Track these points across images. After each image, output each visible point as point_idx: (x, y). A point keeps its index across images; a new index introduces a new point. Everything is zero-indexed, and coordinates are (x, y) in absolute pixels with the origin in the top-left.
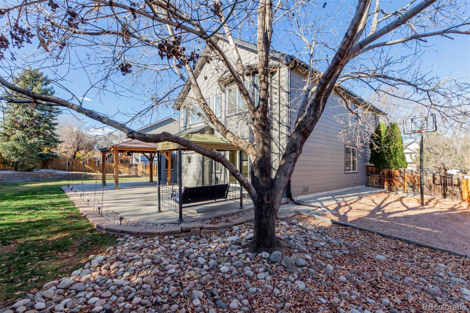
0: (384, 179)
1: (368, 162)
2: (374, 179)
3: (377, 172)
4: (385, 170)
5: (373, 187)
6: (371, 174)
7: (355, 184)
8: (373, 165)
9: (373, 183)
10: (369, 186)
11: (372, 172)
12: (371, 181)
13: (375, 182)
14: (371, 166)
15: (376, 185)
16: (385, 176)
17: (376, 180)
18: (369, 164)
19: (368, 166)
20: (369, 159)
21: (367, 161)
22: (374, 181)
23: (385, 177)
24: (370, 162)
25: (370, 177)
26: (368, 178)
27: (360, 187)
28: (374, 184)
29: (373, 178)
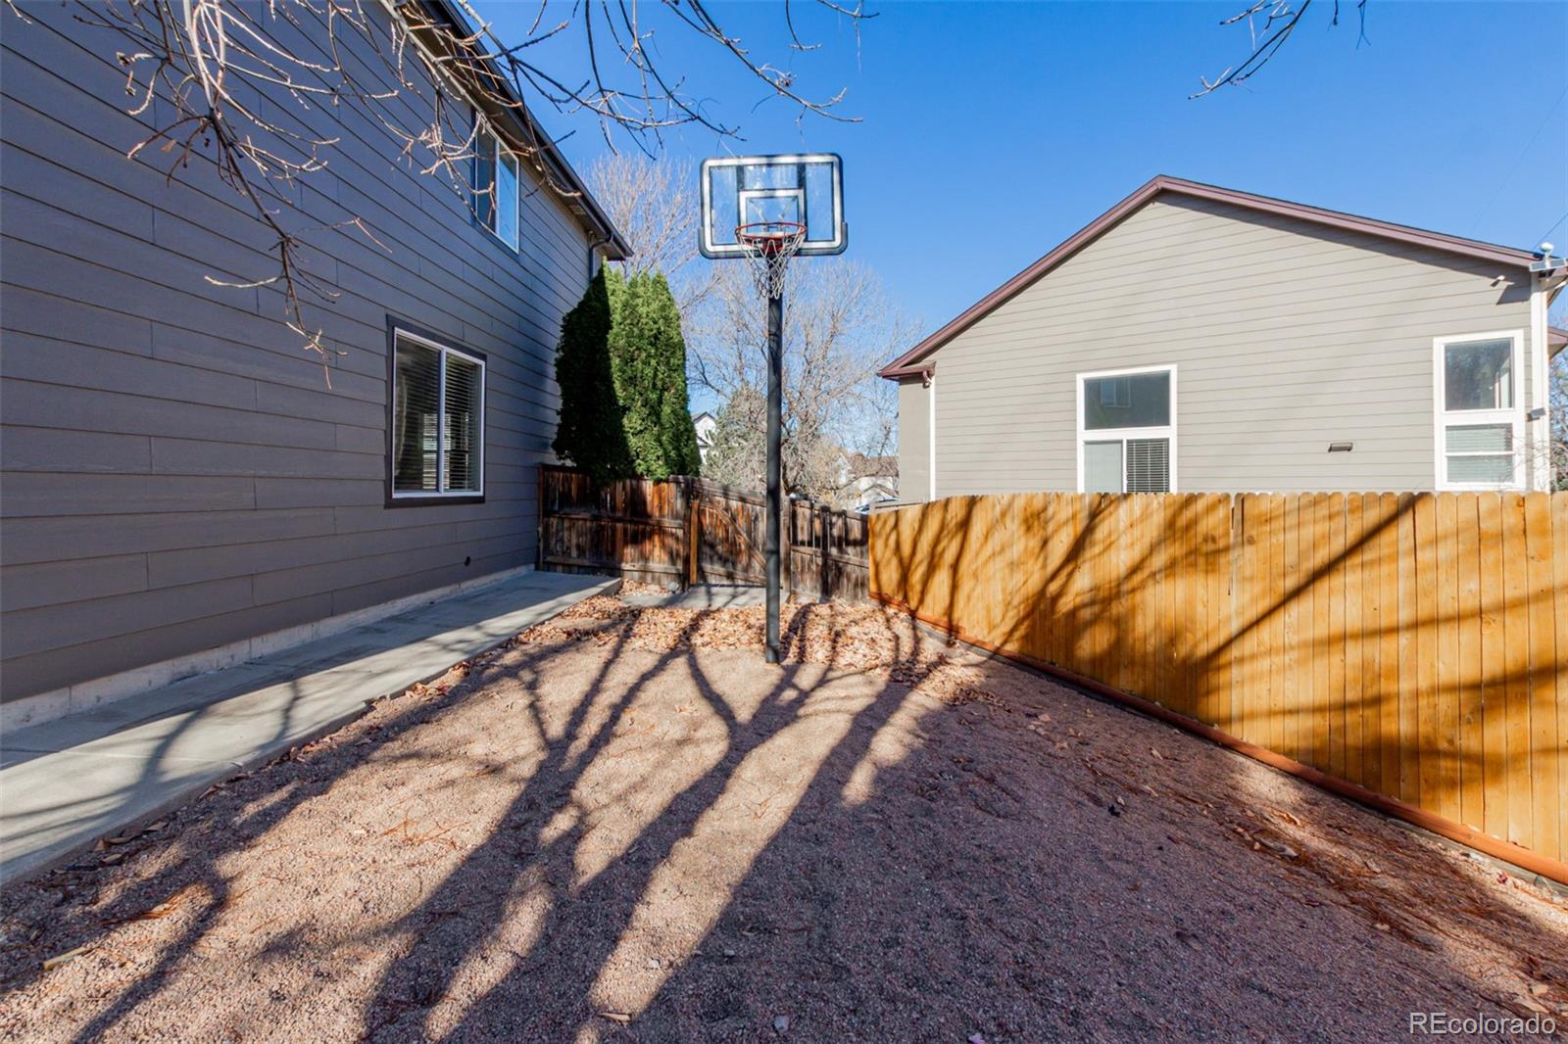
0: (614, 530)
1: (551, 450)
2: (573, 533)
3: (591, 497)
4: (619, 486)
5: (569, 568)
6: (561, 506)
7: (470, 567)
8: (569, 463)
9: (567, 553)
10: (549, 567)
11: (565, 500)
12: (562, 540)
13: (578, 546)
14: (563, 468)
15: (580, 562)
16: (619, 514)
17: (579, 535)
18: (552, 458)
19: (548, 468)
20: (552, 433)
21: (545, 445)
22: (574, 541)
23: (619, 520)
24: (559, 447)
25: (554, 521)
26: (547, 527)
27: (506, 575)
28: (574, 553)
29: (566, 524)
